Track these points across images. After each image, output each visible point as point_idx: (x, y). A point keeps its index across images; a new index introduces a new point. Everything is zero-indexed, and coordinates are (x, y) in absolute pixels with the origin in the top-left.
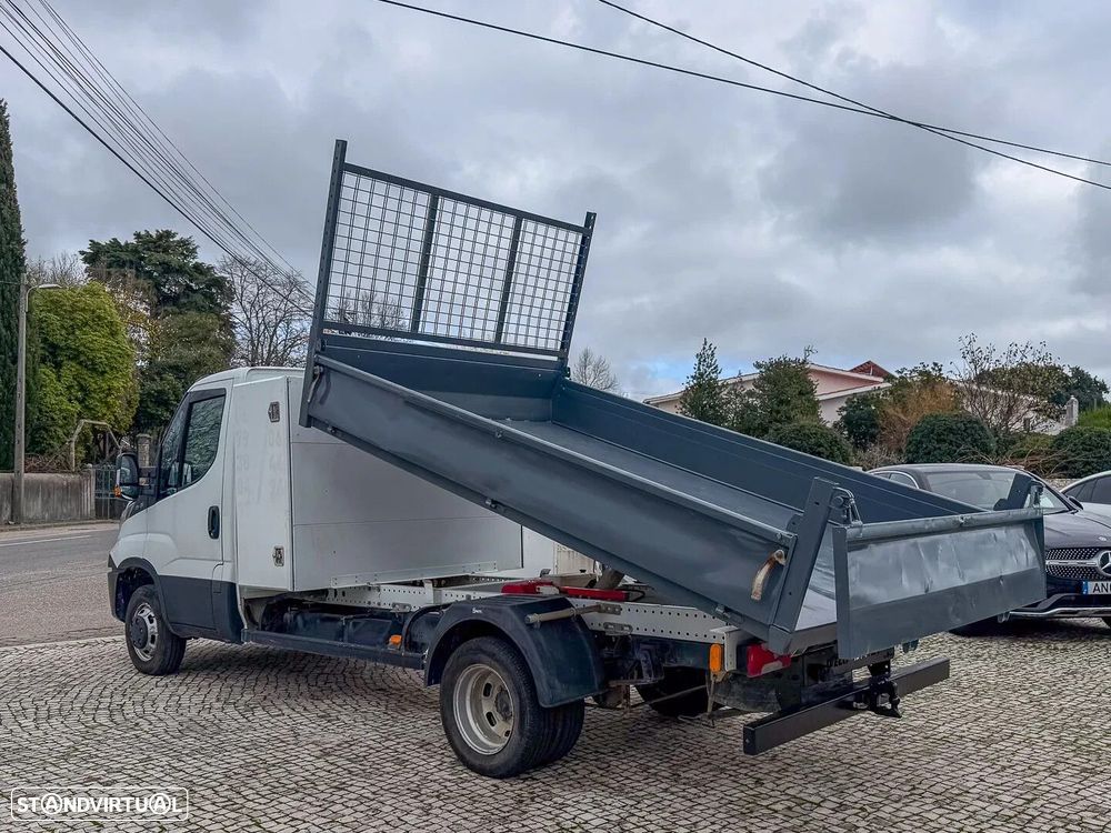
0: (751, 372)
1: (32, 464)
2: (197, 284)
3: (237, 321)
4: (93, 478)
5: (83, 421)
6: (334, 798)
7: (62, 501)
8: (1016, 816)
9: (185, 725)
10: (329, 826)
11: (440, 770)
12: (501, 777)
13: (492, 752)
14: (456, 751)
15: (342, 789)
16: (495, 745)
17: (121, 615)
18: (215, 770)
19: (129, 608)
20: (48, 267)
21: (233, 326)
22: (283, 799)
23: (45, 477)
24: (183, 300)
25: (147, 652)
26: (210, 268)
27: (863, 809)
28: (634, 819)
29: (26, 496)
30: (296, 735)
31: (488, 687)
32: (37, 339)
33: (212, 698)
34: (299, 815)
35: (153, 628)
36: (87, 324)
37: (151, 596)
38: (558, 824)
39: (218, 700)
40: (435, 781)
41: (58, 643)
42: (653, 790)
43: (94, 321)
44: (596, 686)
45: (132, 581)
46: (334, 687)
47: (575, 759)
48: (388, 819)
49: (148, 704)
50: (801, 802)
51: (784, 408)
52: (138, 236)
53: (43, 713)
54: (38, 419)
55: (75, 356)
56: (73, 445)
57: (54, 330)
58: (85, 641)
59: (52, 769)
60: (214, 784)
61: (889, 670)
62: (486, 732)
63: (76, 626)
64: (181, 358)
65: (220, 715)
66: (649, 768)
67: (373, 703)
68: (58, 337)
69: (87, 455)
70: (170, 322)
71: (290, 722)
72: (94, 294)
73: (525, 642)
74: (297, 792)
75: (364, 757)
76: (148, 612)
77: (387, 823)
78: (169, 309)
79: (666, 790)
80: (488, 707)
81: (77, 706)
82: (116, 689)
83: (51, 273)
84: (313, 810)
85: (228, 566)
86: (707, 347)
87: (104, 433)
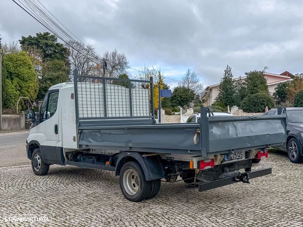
0: (244, 76)
1: (4, 111)
2: (57, 50)
3: (71, 62)
4: (24, 116)
5: (20, 97)
6: (88, 207)
7: (14, 124)
8: (283, 212)
9: (48, 189)
10: (85, 213)
11: (119, 200)
12: (136, 202)
13: (134, 194)
14: (124, 195)
15: (91, 204)
16: (135, 193)
17: (30, 158)
18: (55, 200)
19: (33, 155)
20: (8, 46)
21: (70, 64)
22: (73, 207)
23: (8, 116)
24: (53, 56)
25: (38, 169)
26: (62, 45)
27: (238, 210)
28: (171, 212)
29: (3, 122)
30: (80, 191)
31: (133, 176)
32: (5, 70)
33: (57, 182)
34: (77, 211)
35: (39, 161)
36: (21, 65)
37: (39, 152)
38: (149, 213)
39: (58, 182)
40: (117, 203)
41: (12, 167)
42: (179, 205)
43: (23, 64)
44: (163, 175)
45: (33, 147)
46: (93, 178)
47: (159, 197)
48: (102, 212)
49: (37, 184)
50: (220, 207)
51: (255, 88)
52: (37, 34)
53: (7, 186)
54: (6, 97)
55: (18, 76)
56: (17, 105)
57: (10, 68)
58: (20, 166)
59: (9, 200)
60: (54, 203)
61: (251, 170)
62: (133, 189)
63: (17, 162)
64: (52, 76)
65: (58, 186)
66: (180, 199)
67: (104, 183)
68: (12, 70)
69: (22, 108)
70: (49, 63)
71: (79, 188)
72: (23, 55)
73: (142, 162)
74: (77, 205)
75: (98, 197)
76: (38, 156)
77: (101, 213)
78: (48, 59)
79: (183, 205)
80: (133, 182)
81: (17, 184)
82: (28, 179)
83: (9, 48)
84: (81, 210)
85: (60, 142)
86: (228, 68)
87: (27, 101)
